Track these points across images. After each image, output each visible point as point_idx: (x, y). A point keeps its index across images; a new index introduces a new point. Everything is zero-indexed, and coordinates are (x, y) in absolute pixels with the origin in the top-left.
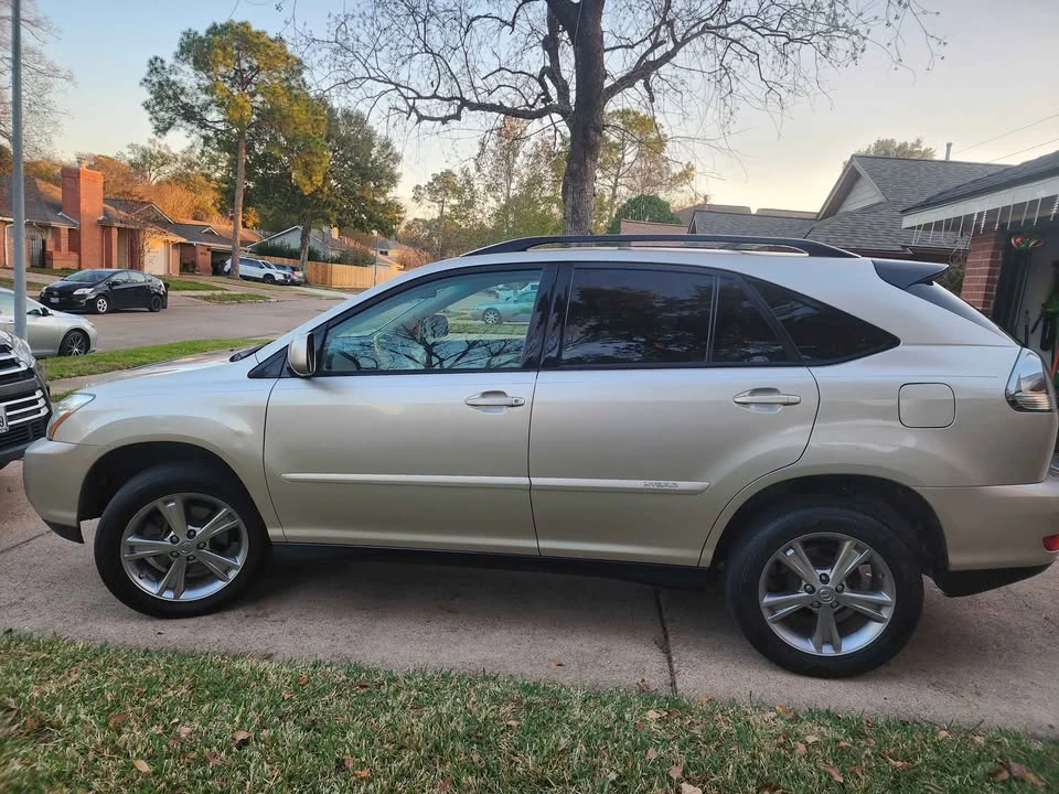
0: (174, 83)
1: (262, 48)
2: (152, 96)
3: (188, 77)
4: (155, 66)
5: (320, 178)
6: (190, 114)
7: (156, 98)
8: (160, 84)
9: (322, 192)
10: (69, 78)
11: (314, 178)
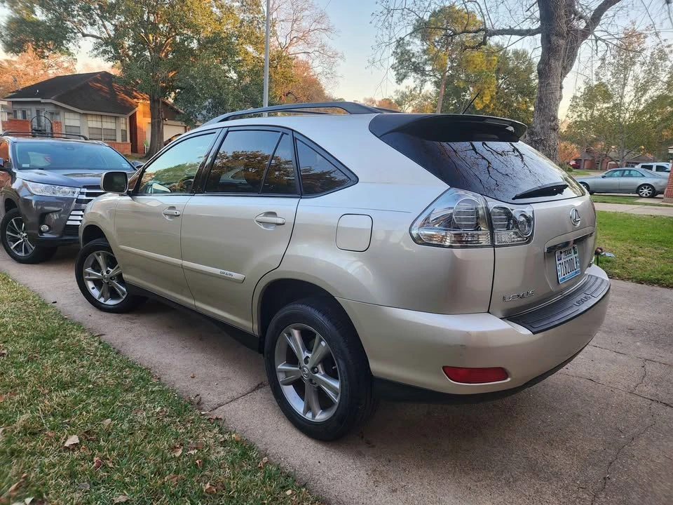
0: (409, 51)
1: (459, 20)
2: (397, 61)
3: (416, 46)
4: (400, 42)
5: (489, 98)
6: (417, 69)
7: (399, 62)
8: (402, 54)
9: (489, 107)
10: (342, 57)
11: (484, 98)
